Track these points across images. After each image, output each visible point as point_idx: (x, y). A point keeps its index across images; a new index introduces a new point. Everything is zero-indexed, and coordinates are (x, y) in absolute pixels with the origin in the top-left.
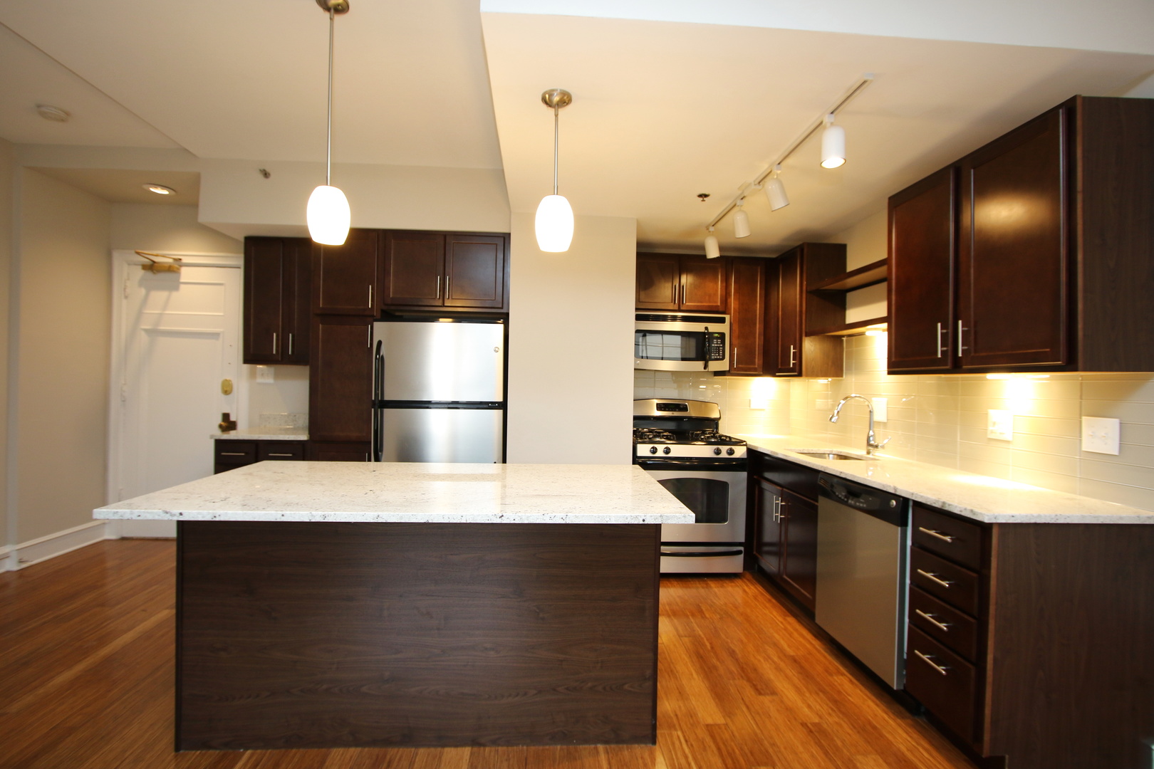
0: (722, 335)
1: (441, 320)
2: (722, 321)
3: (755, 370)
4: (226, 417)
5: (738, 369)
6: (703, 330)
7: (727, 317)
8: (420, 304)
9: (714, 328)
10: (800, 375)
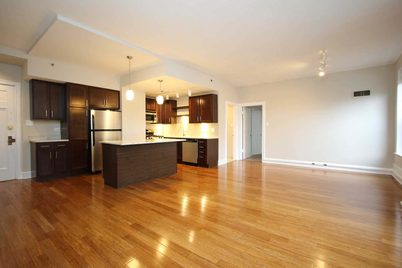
0: (156, 115)
1: (107, 110)
2: (156, 113)
3: (161, 123)
4: (10, 138)
5: (158, 122)
6: (152, 114)
7: (156, 112)
8: (96, 105)
9: (155, 114)
10: (171, 124)
